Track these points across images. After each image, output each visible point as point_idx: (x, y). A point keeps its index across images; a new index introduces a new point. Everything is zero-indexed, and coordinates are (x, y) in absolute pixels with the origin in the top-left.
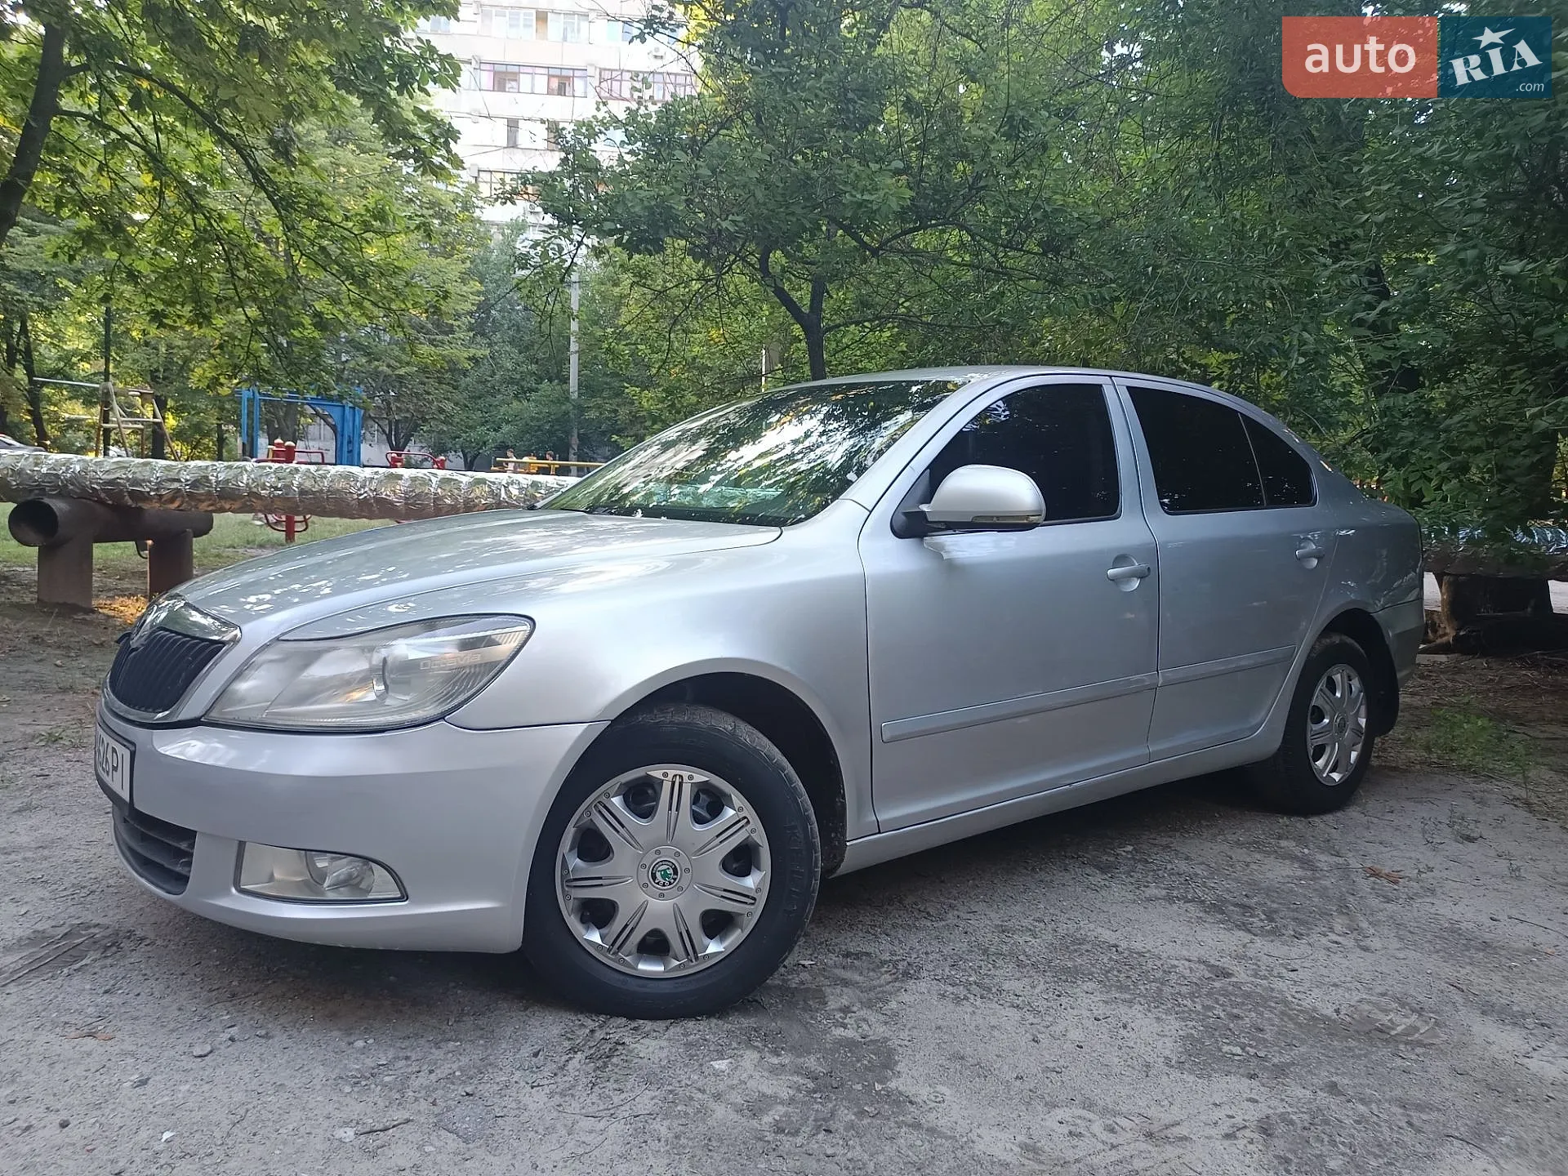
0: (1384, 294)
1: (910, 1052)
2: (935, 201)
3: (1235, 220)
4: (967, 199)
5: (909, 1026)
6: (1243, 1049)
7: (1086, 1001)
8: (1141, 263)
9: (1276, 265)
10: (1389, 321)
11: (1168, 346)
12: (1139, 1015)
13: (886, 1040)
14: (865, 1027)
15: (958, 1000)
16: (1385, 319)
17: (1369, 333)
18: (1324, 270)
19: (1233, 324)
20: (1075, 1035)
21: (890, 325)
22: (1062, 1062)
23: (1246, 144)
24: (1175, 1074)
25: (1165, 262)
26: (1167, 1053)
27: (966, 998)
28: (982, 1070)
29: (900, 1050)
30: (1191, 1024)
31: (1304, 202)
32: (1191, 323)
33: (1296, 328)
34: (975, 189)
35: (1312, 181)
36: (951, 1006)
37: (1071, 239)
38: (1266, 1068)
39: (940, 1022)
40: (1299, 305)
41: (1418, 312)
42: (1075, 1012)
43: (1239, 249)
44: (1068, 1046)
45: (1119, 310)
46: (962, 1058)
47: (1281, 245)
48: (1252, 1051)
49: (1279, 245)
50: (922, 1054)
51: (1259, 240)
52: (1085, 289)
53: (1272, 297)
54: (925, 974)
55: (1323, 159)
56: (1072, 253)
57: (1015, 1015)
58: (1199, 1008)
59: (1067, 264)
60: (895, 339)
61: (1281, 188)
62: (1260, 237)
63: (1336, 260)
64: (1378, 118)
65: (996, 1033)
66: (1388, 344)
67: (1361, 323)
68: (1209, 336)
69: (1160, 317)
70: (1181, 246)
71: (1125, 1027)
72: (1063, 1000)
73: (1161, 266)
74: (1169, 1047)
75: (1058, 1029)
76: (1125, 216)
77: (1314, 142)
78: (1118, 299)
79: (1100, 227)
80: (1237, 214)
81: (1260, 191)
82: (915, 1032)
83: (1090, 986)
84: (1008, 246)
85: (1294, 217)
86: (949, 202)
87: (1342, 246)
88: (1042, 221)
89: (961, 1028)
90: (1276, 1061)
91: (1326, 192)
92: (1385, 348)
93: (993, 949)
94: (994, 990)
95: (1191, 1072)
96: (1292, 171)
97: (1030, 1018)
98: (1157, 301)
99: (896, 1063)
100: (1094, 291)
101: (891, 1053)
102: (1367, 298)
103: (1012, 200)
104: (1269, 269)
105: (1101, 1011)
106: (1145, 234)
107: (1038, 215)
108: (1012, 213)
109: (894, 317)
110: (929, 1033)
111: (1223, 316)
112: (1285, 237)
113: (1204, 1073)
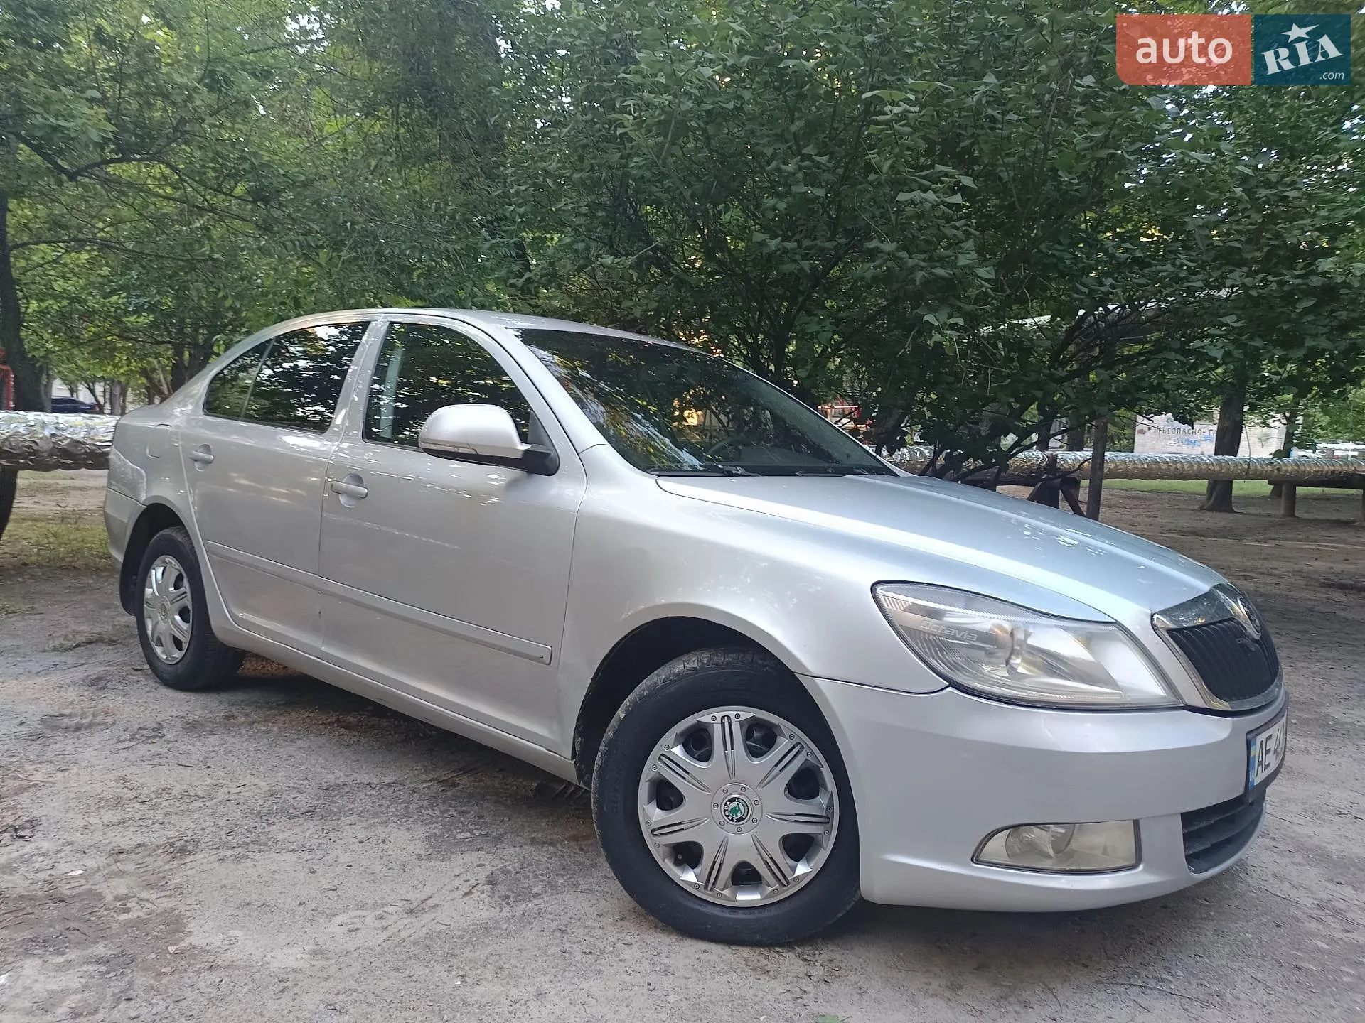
0: (527, 267)
1: (199, 913)
2: (137, 136)
3: (415, 192)
4: (170, 141)
5: (195, 892)
6: (471, 833)
7: (349, 831)
8: (341, 218)
9: (448, 233)
10: (532, 287)
11: (367, 291)
12: (394, 830)
13: (172, 910)
14: (148, 905)
15: (238, 860)
16: (530, 286)
17: (519, 293)
18: (485, 241)
19: (419, 277)
20: (345, 858)
21: (88, 248)
22: (337, 882)
23: (419, 131)
24: (424, 864)
25: (361, 220)
26: (417, 851)
27: (246, 857)
28: (268, 908)
29: (189, 914)
30: (433, 826)
31: (466, 186)
32: (387, 273)
33: (469, 284)
34: (180, 132)
35: (471, 170)
36: (232, 866)
37: (279, 192)
38: (487, 841)
39: (224, 882)
40: (469, 266)
41: (550, 281)
42: (342, 842)
43: (421, 217)
44: (340, 868)
45: (323, 256)
46: (249, 904)
47: (452, 217)
48: (477, 833)
49: (451, 218)
50: (211, 911)
51: (436, 211)
52: (292, 235)
53: (448, 259)
54: (204, 846)
55: (478, 154)
56: (280, 205)
57: (291, 857)
58: (437, 813)
59: (277, 213)
60: (92, 262)
61: (448, 171)
62: (437, 209)
63: (493, 235)
64: (513, 128)
65: (277, 876)
66: (532, 302)
67: (512, 286)
68: (401, 285)
69: (360, 267)
70: (374, 208)
71: (384, 842)
72: (332, 835)
73: (357, 223)
74: (418, 847)
75: (330, 859)
76: (325, 178)
77: (469, 138)
78: (322, 247)
79: (304, 185)
80: (418, 188)
81: (433, 170)
82: (202, 897)
83: (352, 819)
84: (218, 190)
85: (462, 197)
86: (153, 139)
87: (496, 224)
88: (250, 172)
89: (245, 881)
90: (494, 834)
91: (482, 180)
92: (530, 305)
93: (265, 811)
94: (270, 843)
95: (436, 859)
96: (456, 159)
97: (305, 856)
98: (357, 252)
99: (186, 925)
100: (301, 238)
101: (178, 920)
102: (516, 268)
103: (219, 148)
104: (445, 236)
105: (363, 835)
106: (343, 193)
107: (246, 166)
108: (220, 160)
109: (93, 241)
110: (215, 893)
111: (411, 269)
112: (455, 211)
113: (445, 856)
